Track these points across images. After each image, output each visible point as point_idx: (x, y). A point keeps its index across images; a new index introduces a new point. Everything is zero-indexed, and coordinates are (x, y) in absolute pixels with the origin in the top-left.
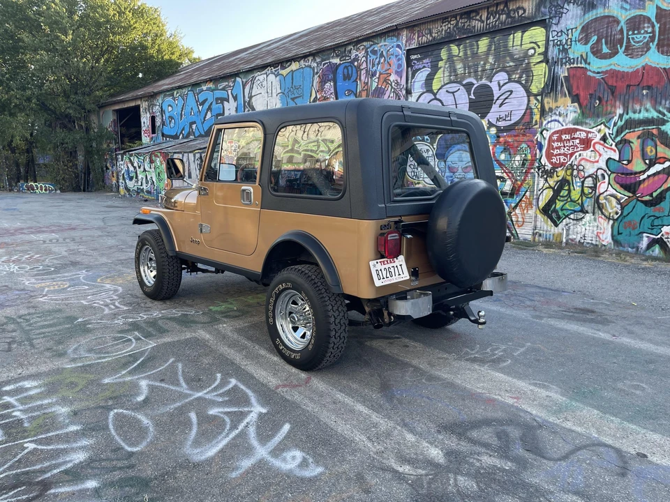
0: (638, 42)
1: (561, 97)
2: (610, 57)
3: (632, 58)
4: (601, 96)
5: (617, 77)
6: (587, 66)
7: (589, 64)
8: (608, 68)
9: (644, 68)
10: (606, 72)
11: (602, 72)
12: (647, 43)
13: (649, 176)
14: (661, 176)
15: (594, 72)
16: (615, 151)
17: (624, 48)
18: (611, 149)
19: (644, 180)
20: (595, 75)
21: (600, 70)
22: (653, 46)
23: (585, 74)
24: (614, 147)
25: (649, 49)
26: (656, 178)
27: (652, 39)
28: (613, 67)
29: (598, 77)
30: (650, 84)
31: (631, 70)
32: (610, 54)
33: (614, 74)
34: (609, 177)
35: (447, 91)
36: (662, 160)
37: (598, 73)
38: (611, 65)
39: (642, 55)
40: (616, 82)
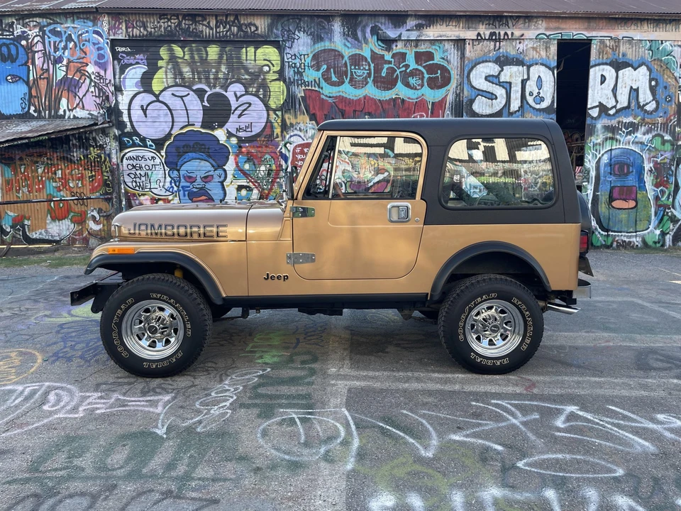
0: (359, 76)
1: (300, 115)
2: (339, 86)
3: (355, 88)
4: (334, 117)
5: (345, 103)
6: (320, 90)
7: (322, 88)
8: (338, 94)
9: (365, 97)
10: (336, 97)
11: (333, 97)
12: (366, 78)
13: (374, 184)
14: (383, 183)
15: (326, 96)
16: (348, 163)
17: (348, 79)
18: (346, 162)
19: (371, 186)
20: (327, 99)
21: (331, 95)
22: (370, 80)
23: (320, 97)
24: (347, 160)
25: (367, 83)
26: (380, 185)
27: (369, 75)
28: (341, 94)
29: (330, 100)
30: (370, 111)
31: (355, 98)
32: (339, 82)
33: (342, 99)
34: (345, 185)
35: (173, 94)
36: (383, 171)
37: (330, 97)
38: (339, 92)
39: (363, 87)
40: (345, 106)
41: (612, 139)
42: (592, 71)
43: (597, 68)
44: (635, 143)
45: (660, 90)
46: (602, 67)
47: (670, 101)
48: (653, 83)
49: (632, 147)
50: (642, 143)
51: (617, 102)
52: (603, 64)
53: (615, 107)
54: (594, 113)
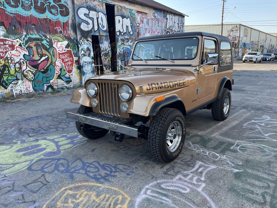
0: (26, 4)
2: (16, 8)
3: (25, 10)
4: (15, 25)
5: (21, 18)
6: (5, 9)
7: (6, 8)
8: (16, 12)
9: (31, 16)
10: (15, 14)
11: (13, 14)
12: (30, 6)
13: (41, 62)
15: (9, 12)
16: (26, 51)
17: (21, 5)
18: (24, 50)
19: (40, 63)
20: (10, 14)
21: (12, 12)
22: (33, 7)
23: (5, 13)
24: (25, 49)
25: (31, 8)
26: (44, 62)
27: (32, 4)
28: (17, 12)
29: (12, 15)
30: (34, 23)
31: (26, 16)
32: (15, 6)
33: (18, 15)
34: (26, 63)
36: (44, 55)
37: (11, 13)
38: (16, 11)
39: (29, 10)
40: (21, 20)
41: (123, 44)
42: (116, 17)
43: (117, 16)
44: (129, 45)
45: (133, 27)
46: (118, 16)
47: (136, 31)
48: (131, 24)
49: (128, 47)
50: (130, 46)
51: (123, 30)
52: (119, 15)
53: (123, 32)
54: (118, 34)
